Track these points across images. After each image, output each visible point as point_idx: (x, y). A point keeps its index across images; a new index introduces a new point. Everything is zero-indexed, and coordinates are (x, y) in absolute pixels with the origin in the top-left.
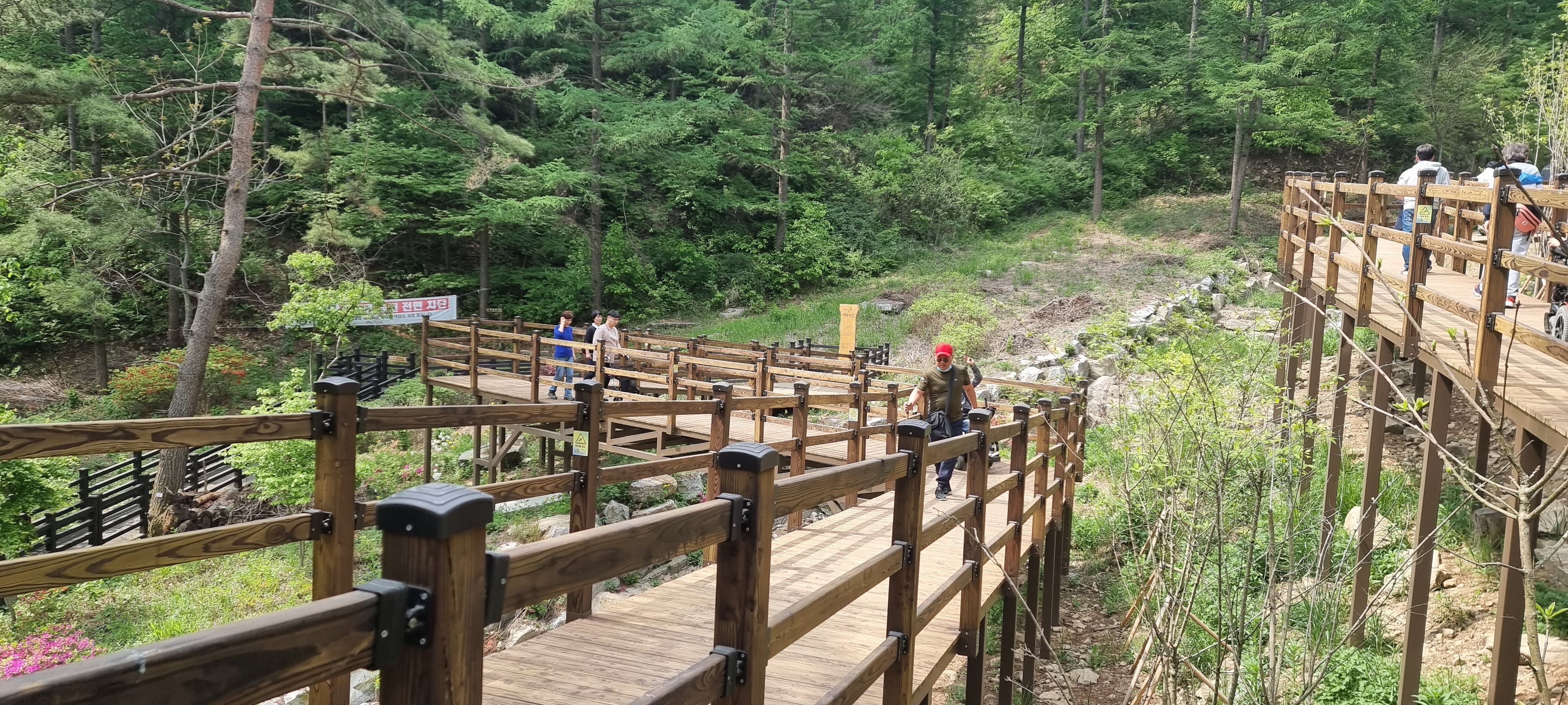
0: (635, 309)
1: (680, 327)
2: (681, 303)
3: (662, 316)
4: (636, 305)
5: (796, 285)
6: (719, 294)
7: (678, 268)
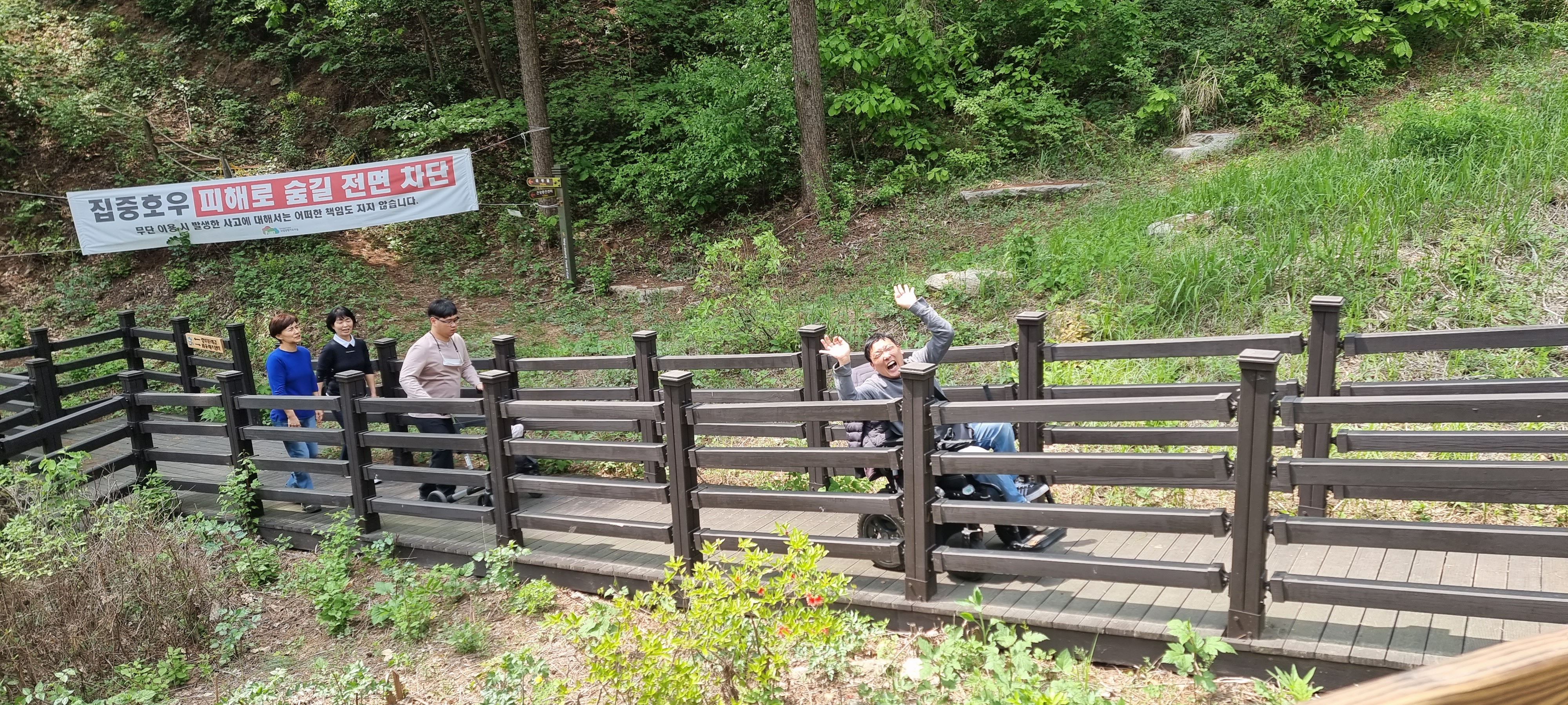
0: (920, 155)
1: (1048, 197)
2: (1048, 128)
3: (993, 169)
4: (921, 143)
5: (1403, 49)
6: (1160, 94)
7: (1039, 31)
